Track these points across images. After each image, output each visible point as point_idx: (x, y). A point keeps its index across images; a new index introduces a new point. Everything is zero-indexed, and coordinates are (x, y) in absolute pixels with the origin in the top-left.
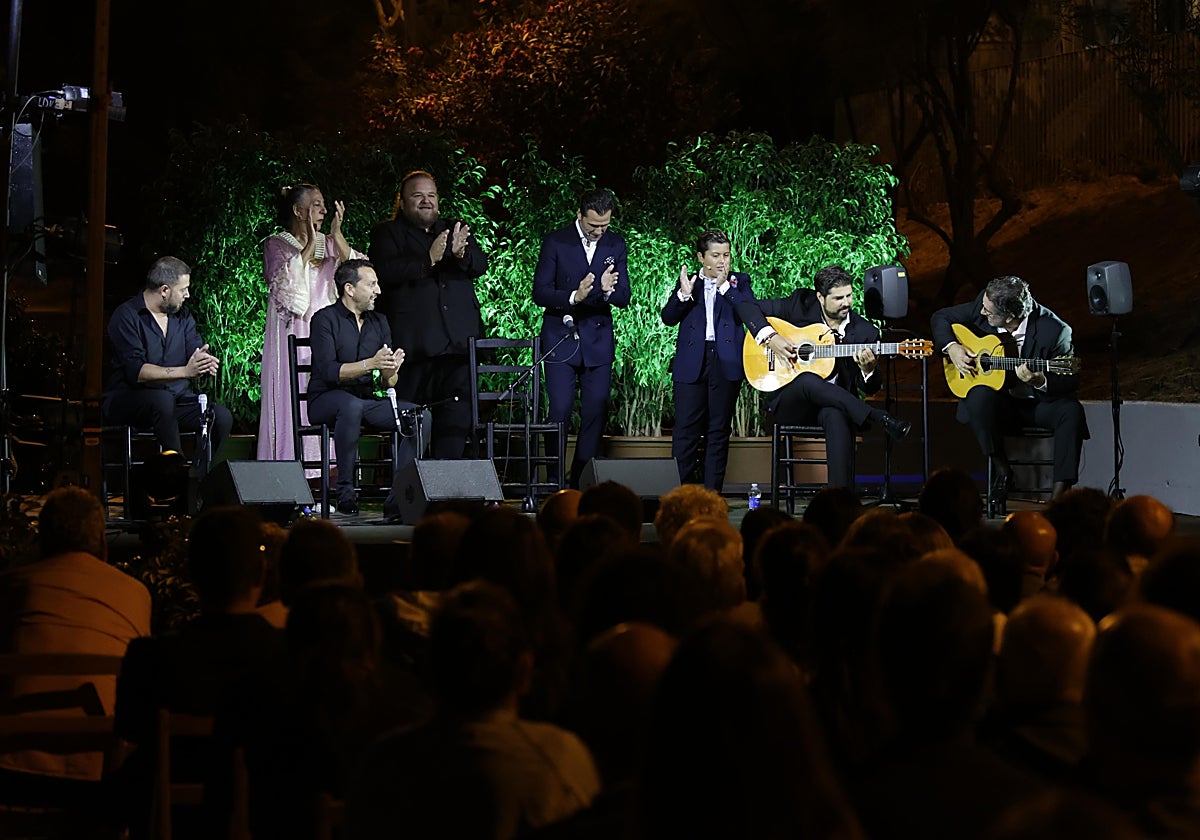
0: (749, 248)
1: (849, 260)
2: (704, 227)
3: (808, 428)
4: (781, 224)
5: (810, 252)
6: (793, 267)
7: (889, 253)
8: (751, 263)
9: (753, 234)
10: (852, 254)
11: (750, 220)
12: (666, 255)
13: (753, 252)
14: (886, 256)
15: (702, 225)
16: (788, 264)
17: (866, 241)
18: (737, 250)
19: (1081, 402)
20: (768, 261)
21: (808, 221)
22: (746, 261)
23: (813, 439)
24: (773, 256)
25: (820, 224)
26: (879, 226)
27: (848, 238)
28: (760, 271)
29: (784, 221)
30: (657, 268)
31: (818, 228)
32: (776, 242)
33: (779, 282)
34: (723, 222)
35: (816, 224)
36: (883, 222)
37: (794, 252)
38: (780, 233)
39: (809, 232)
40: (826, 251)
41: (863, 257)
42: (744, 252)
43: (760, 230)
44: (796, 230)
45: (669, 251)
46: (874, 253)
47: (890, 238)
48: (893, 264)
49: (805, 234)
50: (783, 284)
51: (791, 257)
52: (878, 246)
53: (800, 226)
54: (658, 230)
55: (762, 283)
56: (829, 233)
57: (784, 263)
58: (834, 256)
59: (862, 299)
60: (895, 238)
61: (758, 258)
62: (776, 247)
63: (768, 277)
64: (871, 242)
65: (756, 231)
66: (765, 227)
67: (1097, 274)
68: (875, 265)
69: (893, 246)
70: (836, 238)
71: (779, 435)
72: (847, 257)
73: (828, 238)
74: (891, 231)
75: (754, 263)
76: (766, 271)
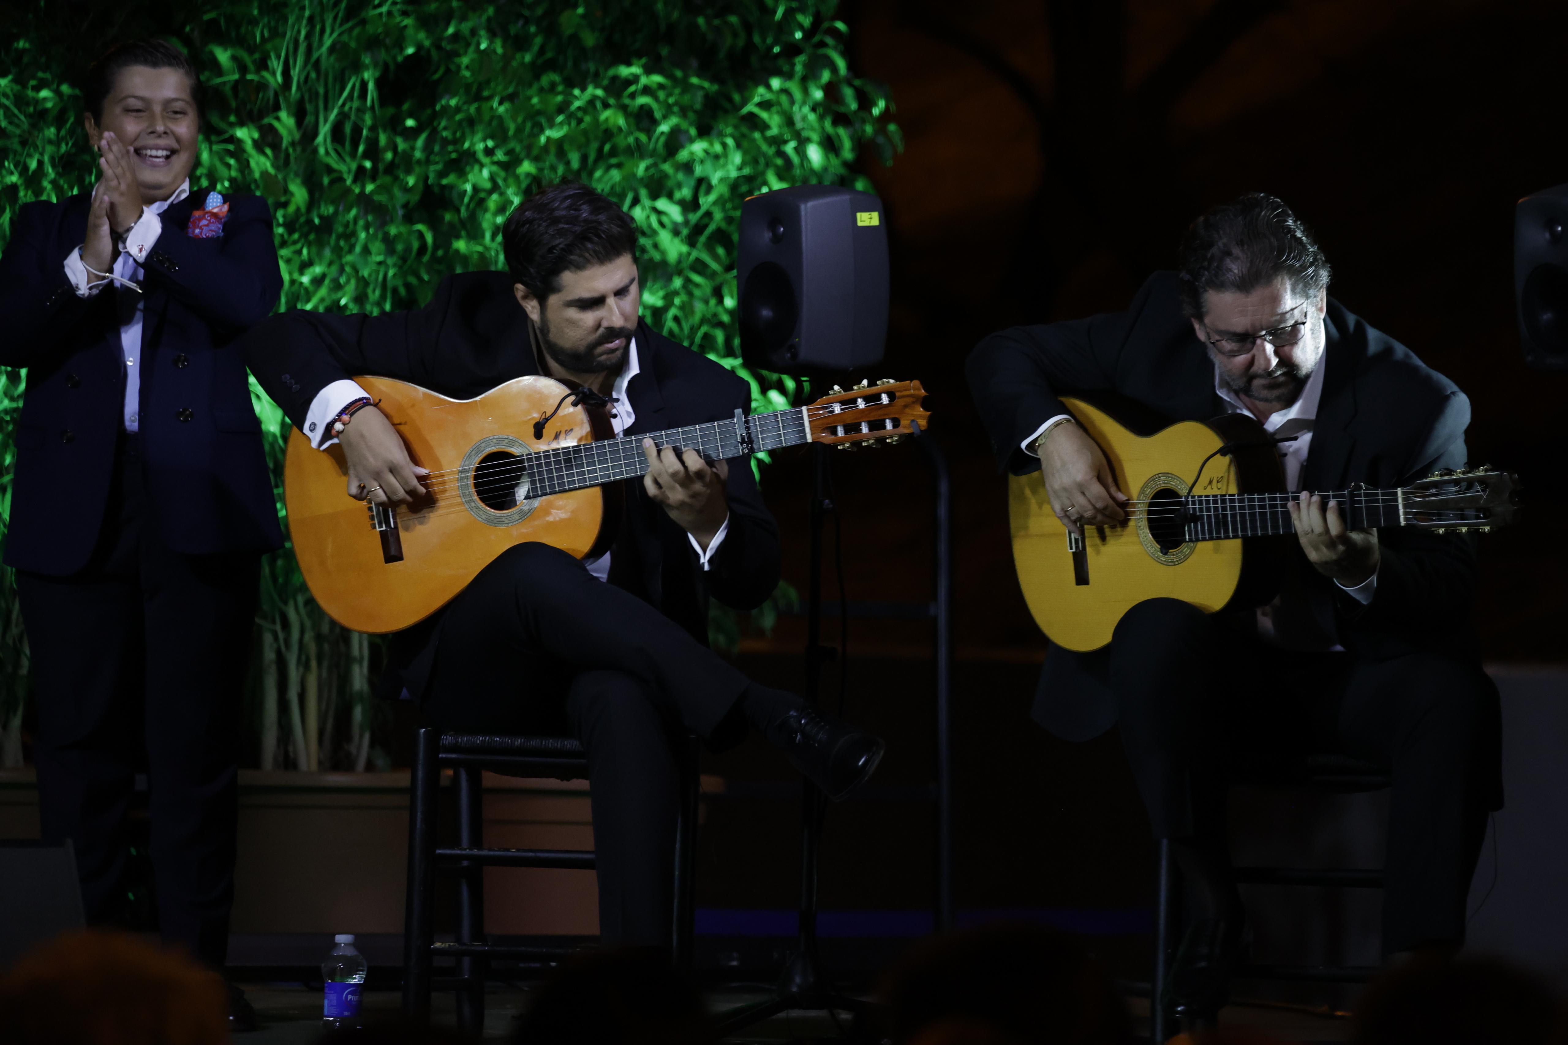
0: (343, 116)
1: (688, 167)
2: (187, 41)
3: (534, 743)
4: (456, 36)
5: (555, 134)
6: (495, 188)
7: (830, 145)
8: (346, 168)
9: (357, 67)
10: (698, 147)
11: (347, 18)
12: (51, 132)
13: (357, 131)
14: (815, 154)
15: (179, 33)
16: (482, 176)
17: (745, 102)
18: (299, 122)
19: (1491, 670)
20: (405, 162)
21: (550, 29)
22: (333, 161)
23: (553, 783)
24: (428, 148)
25: (590, 39)
26: (793, 50)
27: (687, 87)
28: (381, 198)
29: (466, 27)
30: (14, 178)
31: (583, 53)
32: (434, 98)
33: (444, 237)
34: (254, 22)
35: (575, 38)
36: (809, 34)
37: (499, 133)
38: (451, 73)
39: (551, 65)
40: (608, 134)
41: (737, 158)
42: (324, 130)
43: (383, 55)
44: (507, 59)
45: (60, 120)
46: (778, 142)
47: (831, 90)
48: (843, 183)
49: (537, 70)
50: (461, 245)
51: (489, 152)
52: (789, 122)
53: (519, 43)
54: (21, 44)
55: (389, 243)
56: (625, 71)
57: (462, 174)
58: (638, 151)
59: (730, 302)
60: (848, 93)
61: (373, 152)
62: (435, 116)
63: (409, 219)
64: (765, 105)
65: (367, 60)
66: (400, 45)
67: (1550, 225)
68: (777, 185)
69: (841, 119)
70: (647, 90)
71: (435, 766)
72: (683, 155)
73: (618, 87)
74: (834, 69)
75: (361, 169)
76: (400, 197)
